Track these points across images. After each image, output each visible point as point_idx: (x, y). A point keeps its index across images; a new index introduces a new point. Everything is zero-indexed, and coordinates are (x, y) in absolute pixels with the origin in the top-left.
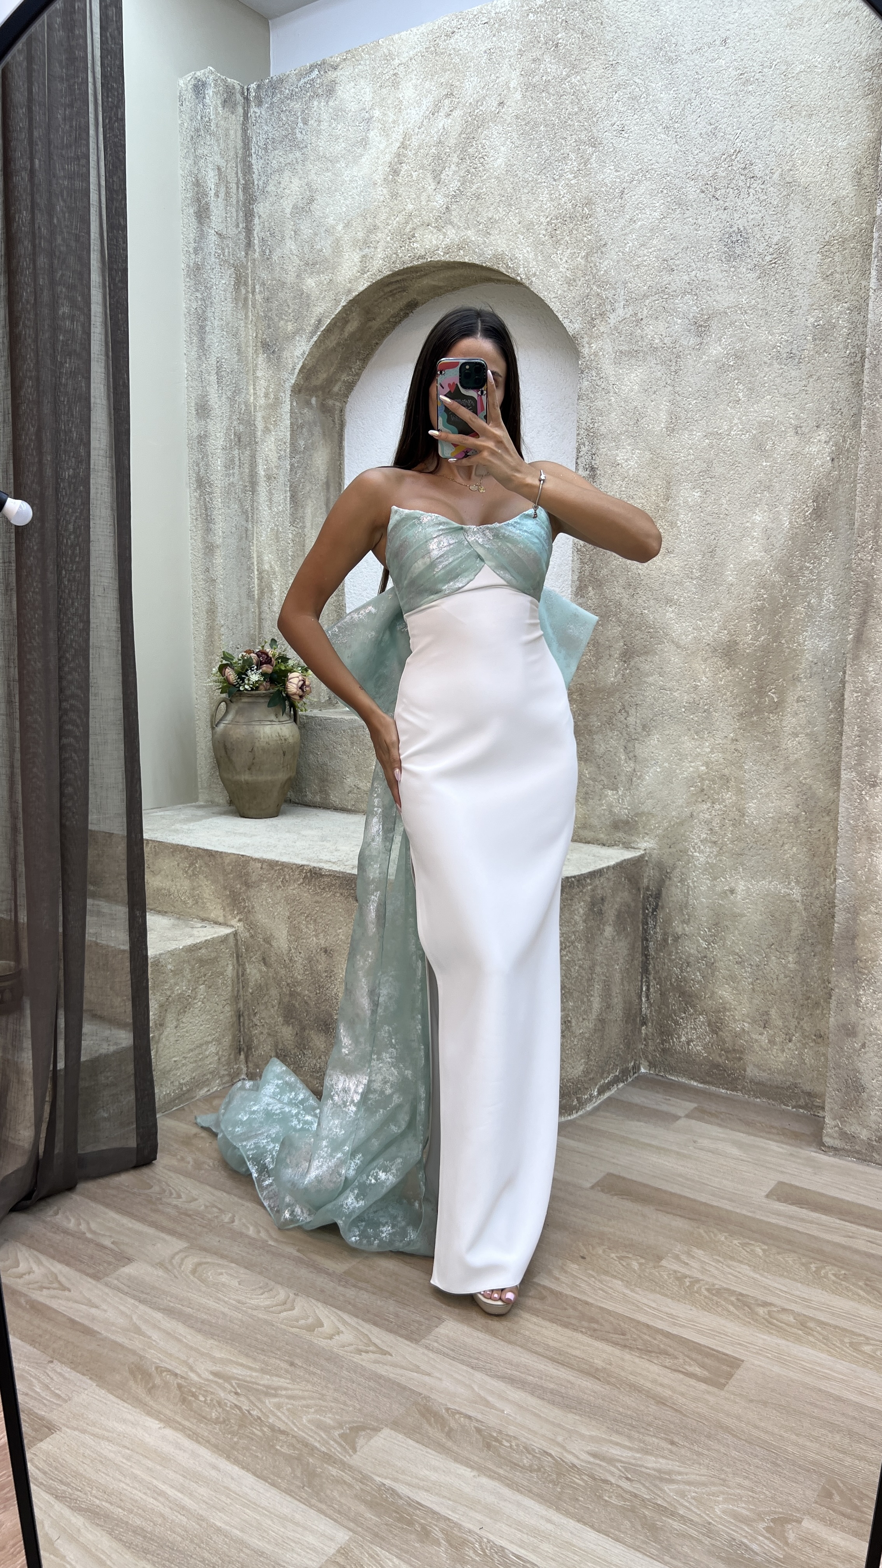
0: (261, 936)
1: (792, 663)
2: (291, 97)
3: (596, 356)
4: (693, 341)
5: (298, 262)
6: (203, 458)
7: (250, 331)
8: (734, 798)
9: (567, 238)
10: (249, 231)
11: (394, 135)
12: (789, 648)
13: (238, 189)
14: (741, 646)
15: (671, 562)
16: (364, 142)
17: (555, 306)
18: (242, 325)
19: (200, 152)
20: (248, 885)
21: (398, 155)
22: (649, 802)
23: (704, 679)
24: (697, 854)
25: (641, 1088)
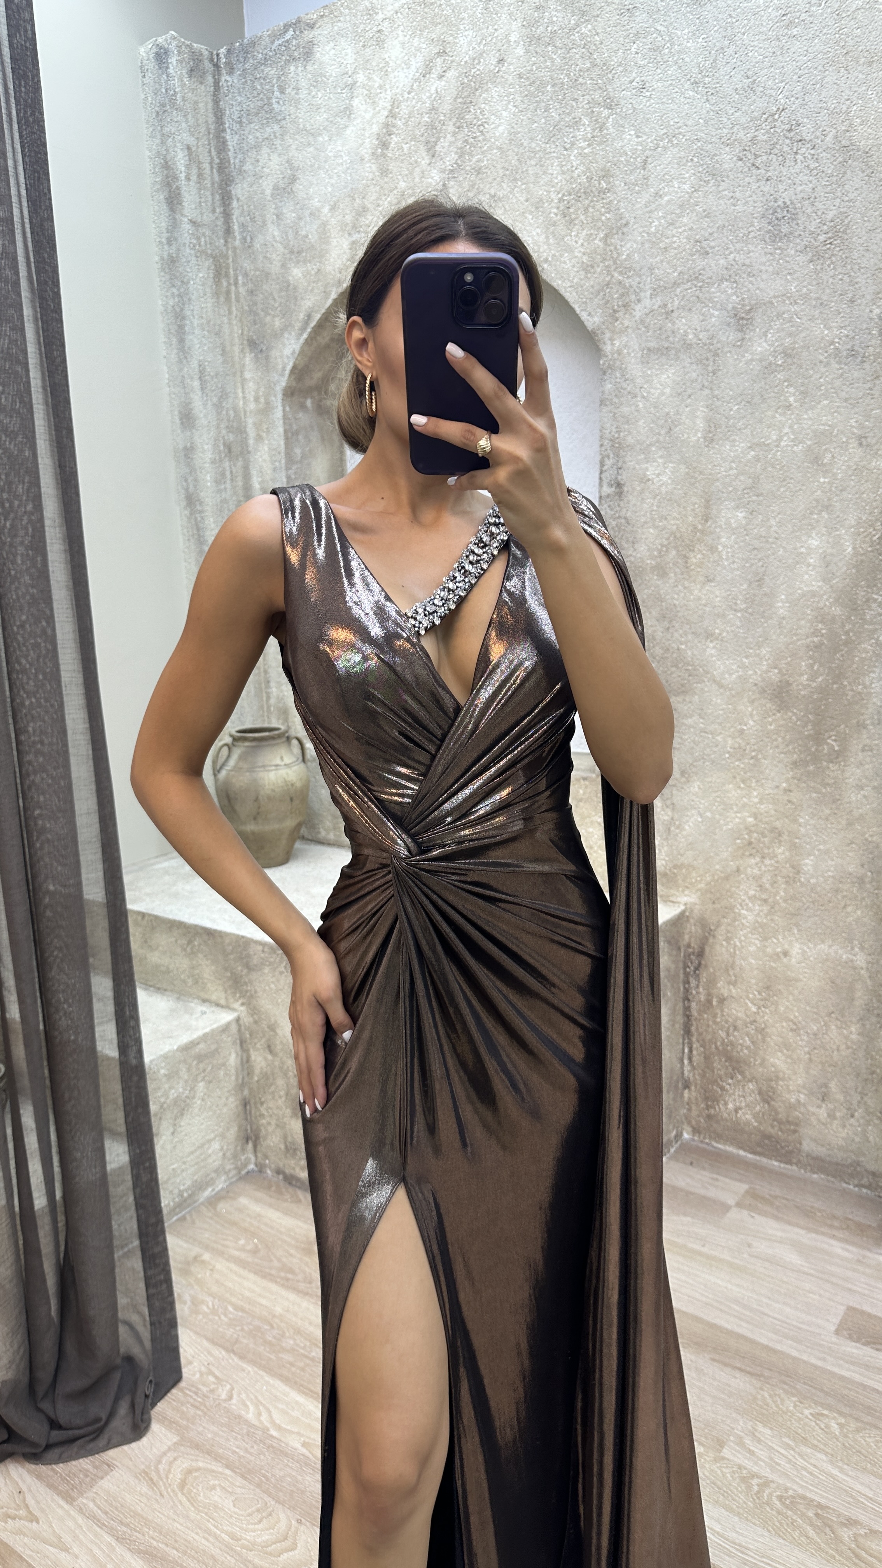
0: (265, 1022)
1: (857, 707)
2: (265, 61)
3: (619, 354)
4: (733, 336)
5: (282, 250)
6: (191, 472)
7: (235, 328)
8: (787, 853)
9: (582, 217)
10: (227, 215)
11: (381, 103)
12: (852, 690)
13: (212, 170)
14: (794, 686)
15: (712, 592)
16: (348, 112)
17: (570, 296)
18: (225, 320)
19: (166, 130)
20: (249, 968)
21: (387, 125)
22: (690, 854)
23: (751, 723)
24: (744, 912)
25: (685, 1163)
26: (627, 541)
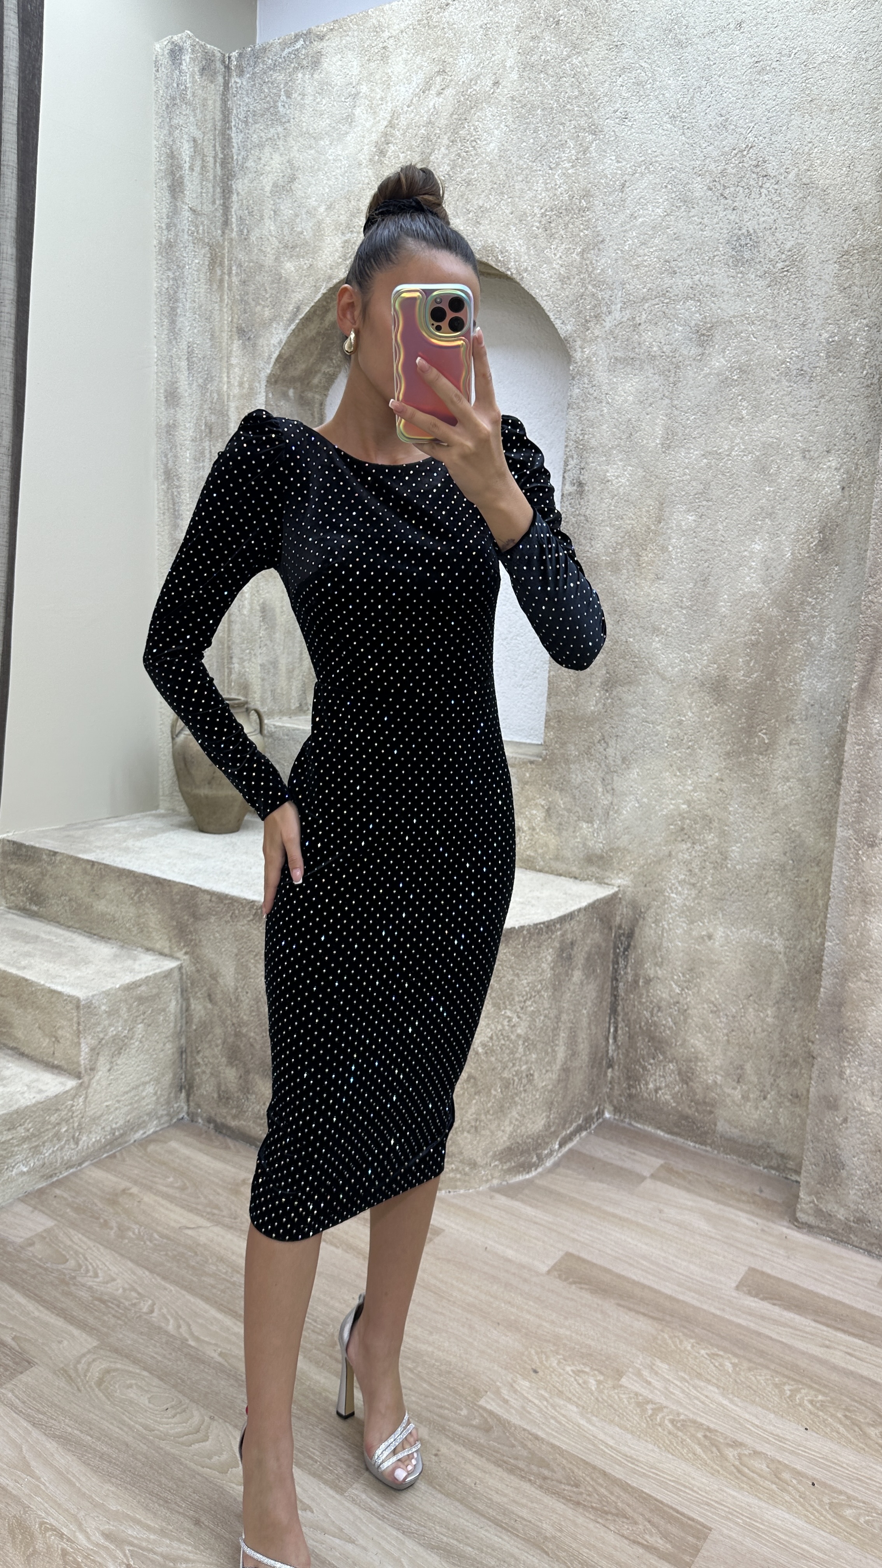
0: (207, 972)
1: (787, 703)
2: (274, 67)
3: (588, 361)
4: (694, 351)
5: (277, 244)
6: (171, 448)
7: (226, 315)
8: (716, 840)
9: (562, 232)
10: (226, 208)
11: (382, 114)
12: (784, 687)
13: (215, 163)
14: (731, 681)
15: (660, 590)
16: (349, 119)
17: (546, 305)
18: (217, 306)
19: (175, 122)
20: (196, 917)
21: (385, 135)
22: (626, 837)
23: (690, 714)
24: (673, 895)
25: (604, 1138)
26: (585, 538)
